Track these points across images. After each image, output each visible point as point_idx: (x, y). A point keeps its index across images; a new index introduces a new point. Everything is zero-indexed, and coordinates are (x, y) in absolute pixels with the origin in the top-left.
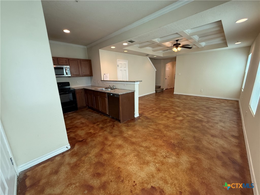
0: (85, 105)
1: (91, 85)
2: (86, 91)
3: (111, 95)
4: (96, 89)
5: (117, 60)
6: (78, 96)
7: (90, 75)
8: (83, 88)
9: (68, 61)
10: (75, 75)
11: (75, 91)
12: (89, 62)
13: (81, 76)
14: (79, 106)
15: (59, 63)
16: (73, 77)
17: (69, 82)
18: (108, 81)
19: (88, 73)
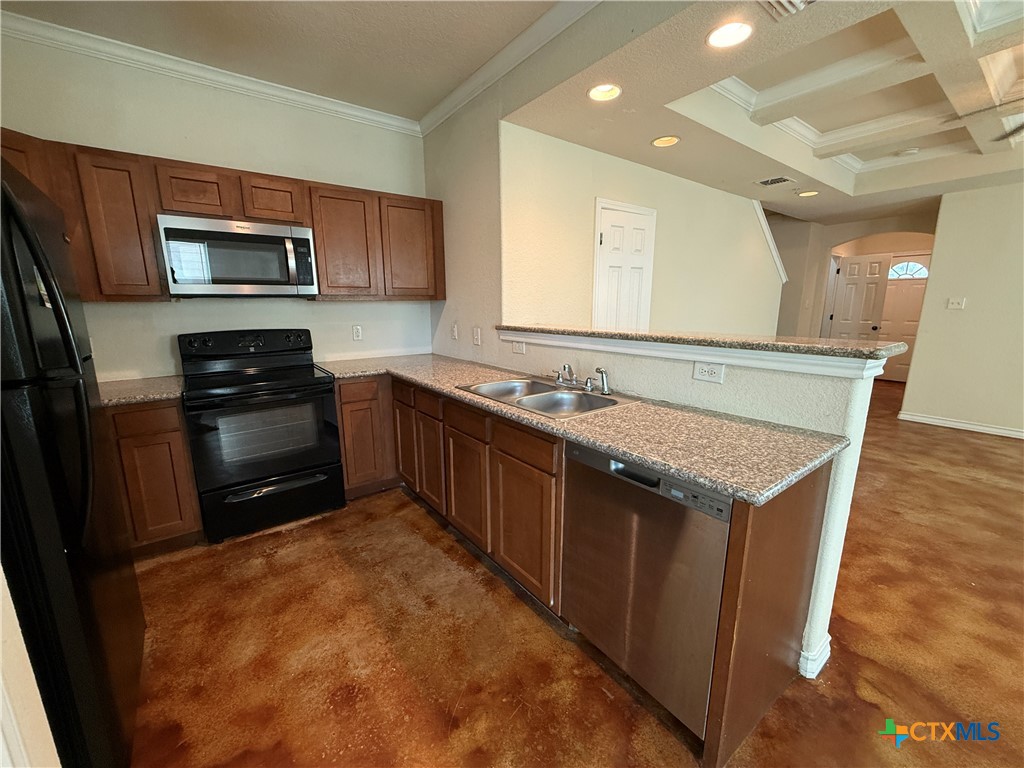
0: (391, 475)
1: (428, 350)
2: (400, 390)
3: (613, 466)
4: (466, 389)
5: (601, 202)
6: (348, 422)
7: (431, 293)
8: (383, 371)
9: (307, 201)
10: (344, 292)
11: (331, 391)
12: (432, 217)
13: (376, 298)
14: (352, 480)
15: (248, 205)
16: (333, 299)
17: (307, 332)
18: (550, 332)
19: (420, 279)
